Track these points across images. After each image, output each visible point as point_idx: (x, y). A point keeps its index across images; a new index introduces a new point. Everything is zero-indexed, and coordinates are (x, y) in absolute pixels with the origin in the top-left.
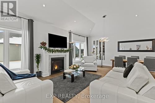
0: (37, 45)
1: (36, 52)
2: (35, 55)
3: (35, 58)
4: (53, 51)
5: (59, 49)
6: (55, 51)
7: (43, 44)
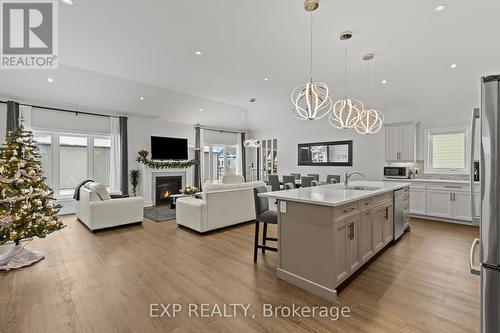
0: (133, 155)
1: (131, 167)
2: (129, 173)
3: (129, 177)
4: (158, 166)
5: (171, 161)
6: (163, 165)
7: (143, 154)
